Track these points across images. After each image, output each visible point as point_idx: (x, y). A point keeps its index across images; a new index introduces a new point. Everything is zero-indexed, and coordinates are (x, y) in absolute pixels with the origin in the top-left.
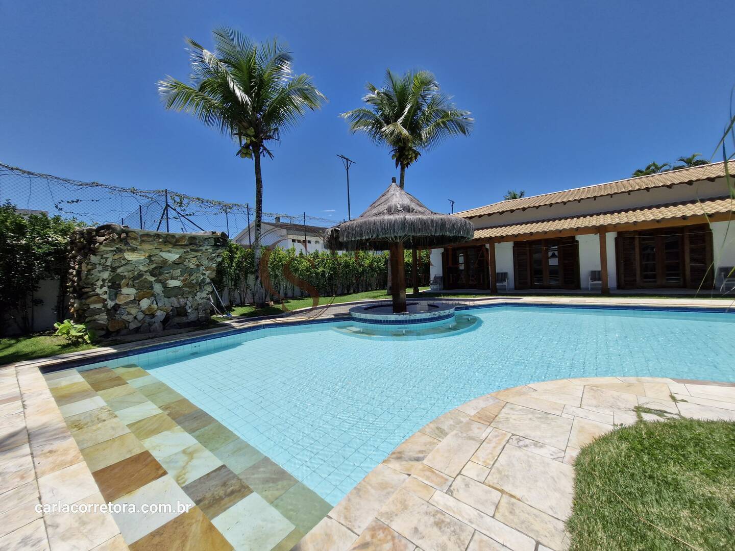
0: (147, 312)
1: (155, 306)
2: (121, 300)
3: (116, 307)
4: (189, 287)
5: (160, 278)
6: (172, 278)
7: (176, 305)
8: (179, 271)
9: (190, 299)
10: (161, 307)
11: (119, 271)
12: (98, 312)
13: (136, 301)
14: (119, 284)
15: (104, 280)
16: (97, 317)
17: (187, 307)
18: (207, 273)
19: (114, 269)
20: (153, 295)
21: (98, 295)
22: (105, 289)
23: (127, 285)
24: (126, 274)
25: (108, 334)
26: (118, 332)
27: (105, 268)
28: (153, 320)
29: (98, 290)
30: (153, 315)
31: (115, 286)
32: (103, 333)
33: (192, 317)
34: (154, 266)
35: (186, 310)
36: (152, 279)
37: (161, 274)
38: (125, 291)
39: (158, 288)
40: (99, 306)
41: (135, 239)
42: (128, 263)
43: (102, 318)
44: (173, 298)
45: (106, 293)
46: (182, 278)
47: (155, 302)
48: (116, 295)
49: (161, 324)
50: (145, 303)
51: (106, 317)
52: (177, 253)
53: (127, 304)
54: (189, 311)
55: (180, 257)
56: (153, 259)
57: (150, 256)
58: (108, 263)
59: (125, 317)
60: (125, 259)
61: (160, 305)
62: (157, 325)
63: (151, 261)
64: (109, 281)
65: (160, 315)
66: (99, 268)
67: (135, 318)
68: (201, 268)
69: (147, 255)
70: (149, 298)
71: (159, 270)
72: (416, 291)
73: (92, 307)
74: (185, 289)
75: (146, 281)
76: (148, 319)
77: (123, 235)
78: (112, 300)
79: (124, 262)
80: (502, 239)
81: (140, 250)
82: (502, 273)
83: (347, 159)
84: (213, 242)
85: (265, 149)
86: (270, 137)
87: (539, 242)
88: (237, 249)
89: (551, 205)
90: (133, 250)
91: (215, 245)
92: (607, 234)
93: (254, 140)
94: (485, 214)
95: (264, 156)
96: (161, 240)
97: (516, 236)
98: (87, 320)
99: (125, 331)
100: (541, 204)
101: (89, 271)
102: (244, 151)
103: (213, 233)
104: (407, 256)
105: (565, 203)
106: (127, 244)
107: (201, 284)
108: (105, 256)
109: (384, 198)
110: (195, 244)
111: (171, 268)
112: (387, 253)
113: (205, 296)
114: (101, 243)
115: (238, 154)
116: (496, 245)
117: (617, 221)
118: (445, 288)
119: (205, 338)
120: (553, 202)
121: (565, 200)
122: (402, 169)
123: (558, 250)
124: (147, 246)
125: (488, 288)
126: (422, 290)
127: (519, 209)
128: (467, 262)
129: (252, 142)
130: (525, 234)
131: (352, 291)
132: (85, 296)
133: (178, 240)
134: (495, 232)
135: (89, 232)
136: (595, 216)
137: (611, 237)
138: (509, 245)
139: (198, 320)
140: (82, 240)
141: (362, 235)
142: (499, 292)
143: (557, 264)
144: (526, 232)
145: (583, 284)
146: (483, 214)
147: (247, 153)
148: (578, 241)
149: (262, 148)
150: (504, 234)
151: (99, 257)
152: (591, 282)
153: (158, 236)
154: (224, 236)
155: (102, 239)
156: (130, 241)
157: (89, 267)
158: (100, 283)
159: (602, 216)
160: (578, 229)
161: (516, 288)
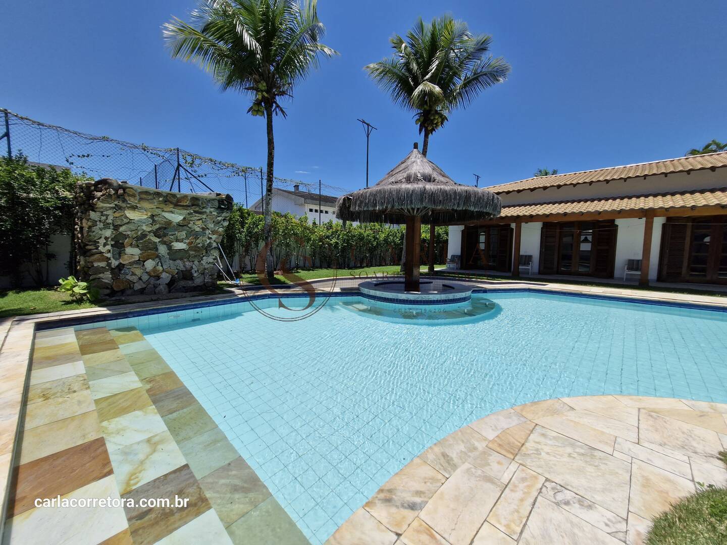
0: (152, 274)
1: (161, 268)
2: (125, 260)
3: (121, 267)
4: (195, 251)
5: (165, 239)
6: (177, 240)
7: (182, 268)
8: (184, 233)
9: (196, 262)
10: (167, 270)
11: (121, 229)
12: (102, 270)
13: (141, 262)
14: (123, 244)
15: (106, 238)
16: (101, 275)
17: (193, 271)
18: (214, 237)
19: (116, 228)
20: (158, 256)
21: (101, 253)
22: (109, 247)
23: (131, 245)
24: (129, 233)
25: (113, 293)
26: (123, 292)
27: (106, 226)
28: (158, 282)
29: (101, 248)
30: (158, 277)
31: (118, 245)
32: (108, 291)
33: (198, 281)
34: (158, 226)
35: (192, 274)
36: (157, 240)
37: (165, 235)
38: (129, 250)
39: (163, 250)
40: (103, 264)
41: (133, 196)
42: (130, 221)
43: (107, 277)
44: (178, 261)
45: (109, 251)
46: (187, 241)
47: (160, 264)
48: (120, 254)
49: (166, 287)
50: (150, 264)
51: (111, 276)
52: (180, 214)
53: (131, 264)
54: (195, 275)
55: (184, 218)
56: (156, 219)
57: (152, 216)
58: (110, 221)
59: (129, 277)
60: (126, 217)
61: (165, 267)
62: (162, 288)
63: (154, 221)
64: (112, 240)
65: (166, 277)
66: (101, 225)
67: (140, 279)
68: (207, 232)
69: (149, 214)
70: (153, 260)
71: (164, 230)
72: (431, 269)
73: (96, 265)
74: (191, 253)
75: (150, 241)
76: (152, 281)
77: (121, 191)
78: (116, 259)
79: (125, 221)
80: (531, 218)
81: (141, 208)
82: (526, 256)
83: (368, 125)
84: (216, 204)
85: (278, 106)
86: (283, 93)
87: (571, 224)
88: (249, 215)
89: (591, 183)
90: (134, 208)
91: (219, 208)
92: (656, 219)
93: (266, 95)
94: (514, 191)
95: (277, 115)
96: (161, 199)
97: (547, 216)
98: (91, 278)
99: (129, 292)
100: (580, 182)
101: (90, 227)
102: (256, 109)
103: (218, 195)
104: (425, 232)
105: (607, 181)
106: (124, 201)
107: (207, 249)
108: (105, 213)
109: (403, 166)
110: (198, 205)
111: (176, 230)
112: (403, 227)
113: (212, 261)
114: (99, 199)
115: (249, 112)
116: (523, 224)
117: (671, 204)
118: (461, 268)
119: (208, 305)
120: (593, 180)
121: (608, 178)
122: (426, 136)
123: (593, 234)
124: (146, 205)
125: (509, 270)
126: (437, 268)
127: (553, 186)
128: (487, 242)
129: (263, 97)
130: (558, 214)
131: (365, 265)
132: (88, 254)
133: (179, 200)
134: (523, 211)
135: (88, 186)
136: (642, 198)
137: (658, 223)
138: (538, 226)
139: (204, 284)
140: (82, 194)
141: (375, 205)
142: (520, 275)
143: (590, 249)
144: (560, 212)
145: (617, 273)
146: (511, 190)
147: (259, 110)
148: (617, 226)
149: (274, 104)
150: (534, 214)
151: (98, 214)
152: (627, 272)
153: (158, 194)
154: (229, 198)
155: (99, 194)
156: (127, 198)
157: (90, 224)
158: (102, 241)
159: (651, 198)
160: (621, 212)
161: (540, 273)
